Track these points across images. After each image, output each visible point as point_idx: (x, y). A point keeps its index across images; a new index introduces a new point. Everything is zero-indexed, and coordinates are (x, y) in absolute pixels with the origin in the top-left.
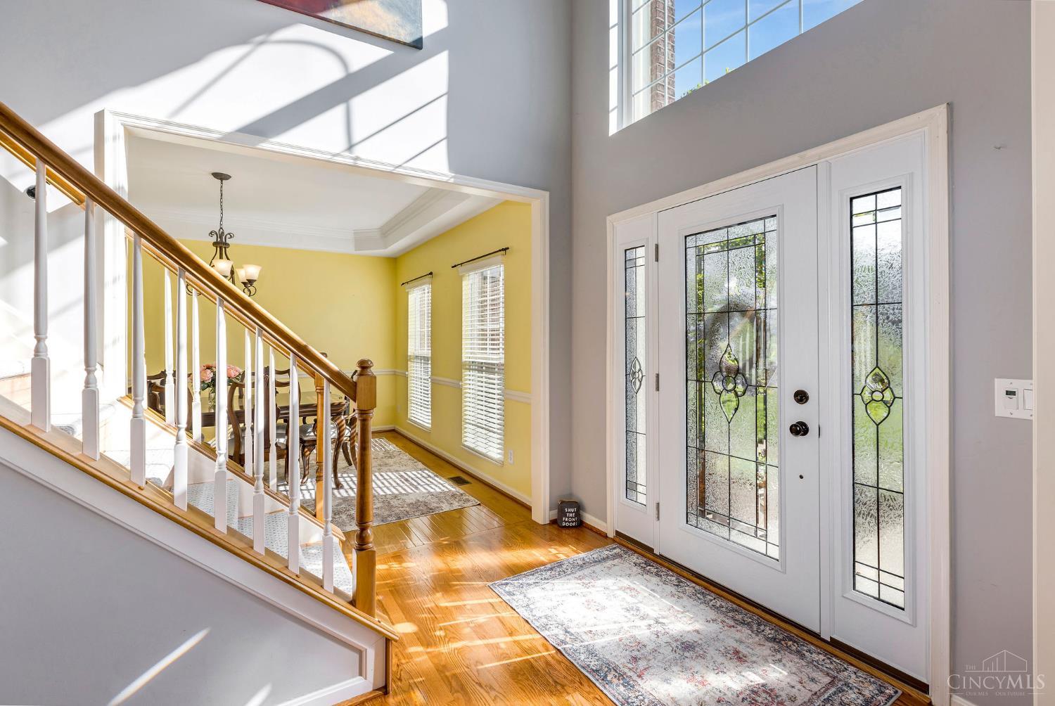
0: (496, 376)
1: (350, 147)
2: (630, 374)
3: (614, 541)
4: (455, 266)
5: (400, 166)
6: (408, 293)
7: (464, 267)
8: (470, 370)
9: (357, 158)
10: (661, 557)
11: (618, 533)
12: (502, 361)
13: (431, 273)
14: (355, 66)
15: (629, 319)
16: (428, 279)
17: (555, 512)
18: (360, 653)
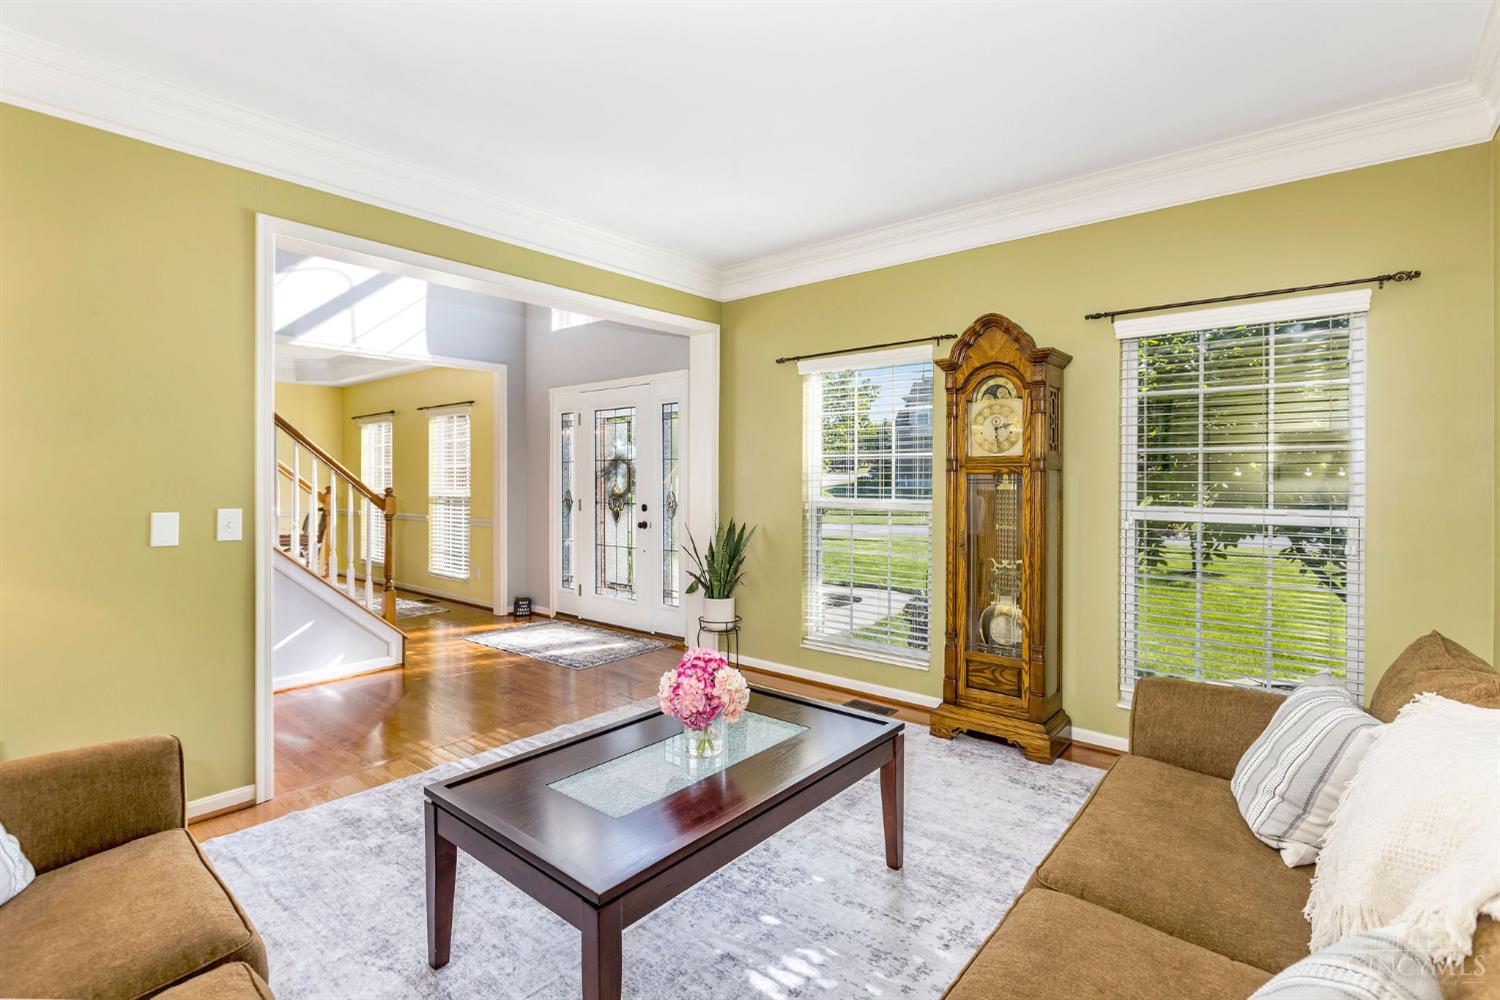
0: (463, 508)
1: (354, 340)
2: (567, 503)
3: (554, 618)
4: (421, 409)
5: (391, 352)
6: (360, 429)
7: (430, 411)
8: (437, 504)
9: (359, 348)
10: (582, 619)
11: (557, 613)
12: (469, 495)
13: (392, 412)
14: (357, 282)
15: (565, 463)
16: (390, 417)
17: (512, 607)
18: (388, 644)
